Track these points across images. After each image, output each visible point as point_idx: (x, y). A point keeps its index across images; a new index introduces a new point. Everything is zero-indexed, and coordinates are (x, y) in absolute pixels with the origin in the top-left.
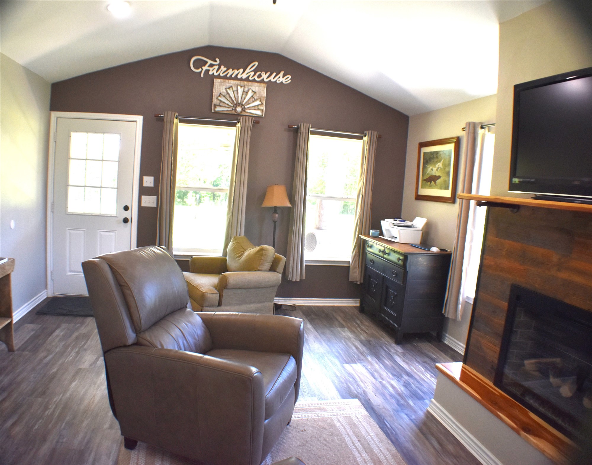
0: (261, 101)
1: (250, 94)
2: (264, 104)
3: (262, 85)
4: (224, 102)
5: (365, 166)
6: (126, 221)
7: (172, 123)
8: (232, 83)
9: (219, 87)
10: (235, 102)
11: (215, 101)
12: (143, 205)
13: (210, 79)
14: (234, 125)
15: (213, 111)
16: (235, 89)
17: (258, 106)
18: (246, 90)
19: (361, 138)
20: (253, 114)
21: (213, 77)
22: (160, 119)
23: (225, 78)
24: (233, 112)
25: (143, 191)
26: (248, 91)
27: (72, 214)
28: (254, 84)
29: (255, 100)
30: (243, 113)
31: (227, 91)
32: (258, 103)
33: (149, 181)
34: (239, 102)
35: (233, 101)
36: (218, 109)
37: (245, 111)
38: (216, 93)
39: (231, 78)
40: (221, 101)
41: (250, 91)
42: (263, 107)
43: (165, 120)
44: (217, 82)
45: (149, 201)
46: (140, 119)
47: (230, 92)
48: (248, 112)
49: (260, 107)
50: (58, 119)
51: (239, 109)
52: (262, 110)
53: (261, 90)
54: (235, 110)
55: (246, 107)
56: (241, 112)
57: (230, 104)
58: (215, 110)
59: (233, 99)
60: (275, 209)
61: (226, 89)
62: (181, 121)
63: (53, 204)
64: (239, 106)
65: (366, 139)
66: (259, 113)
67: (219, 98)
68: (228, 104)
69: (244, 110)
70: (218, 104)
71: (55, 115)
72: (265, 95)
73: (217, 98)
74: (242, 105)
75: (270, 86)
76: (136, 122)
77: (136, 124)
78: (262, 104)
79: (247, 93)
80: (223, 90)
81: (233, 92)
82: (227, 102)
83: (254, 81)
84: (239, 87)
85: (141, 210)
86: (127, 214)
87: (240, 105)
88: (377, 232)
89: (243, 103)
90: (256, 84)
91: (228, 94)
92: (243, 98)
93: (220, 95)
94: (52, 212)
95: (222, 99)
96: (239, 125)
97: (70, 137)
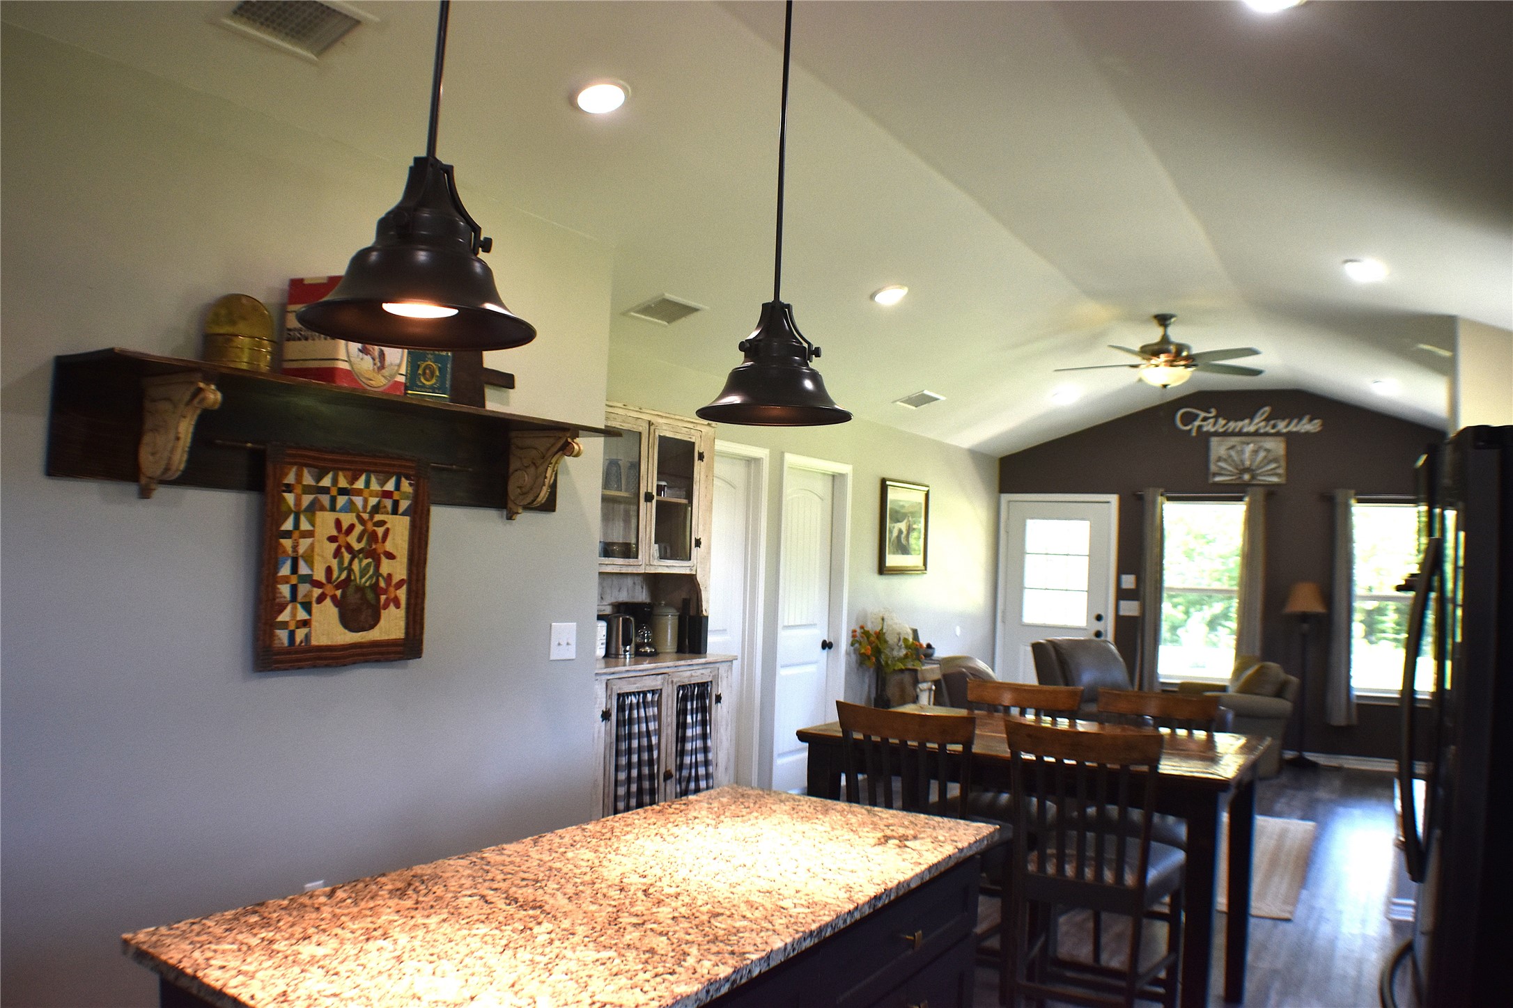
0: (1278, 463)
1: (1262, 454)
2: (1284, 466)
3: (1279, 439)
4: (1225, 469)
6: (1099, 634)
7: (1154, 502)
8: (1234, 440)
9: (1218, 448)
10: (1241, 467)
11: (1213, 468)
12: (1122, 613)
13: (1205, 437)
14: (1240, 499)
15: (1210, 482)
16: (1239, 449)
17: (1274, 469)
18: (1256, 449)
20: (1267, 481)
21: (1209, 434)
22: (1140, 498)
23: (1225, 434)
24: (1239, 482)
25: (1122, 594)
26: (1259, 449)
27: (1029, 626)
28: (1268, 438)
29: (1270, 462)
30: (1255, 482)
31: (1228, 453)
32: (1273, 466)
33: (1129, 581)
34: (1247, 466)
35: (1238, 466)
36: (1218, 479)
37: (1255, 479)
38: (1213, 456)
39: (1233, 434)
40: (1220, 467)
41: (1262, 450)
42: (1281, 471)
43: (1146, 499)
44: (1214, 441)
45: (1130, 608)
46: (1114, 499)
47: (1233, 453)
48: (1260, 480)
49: (1277, 471)
50: (1011, 503)
51: (1247, 477)
52: (1280, 476)
53: (1277, 447)
54: (1242, 478)
55: (1257, 473)
56: (1250, 480)
57: (1234, 471)
58: (1213, 481)
59: (1238, 463)
60: (1304, 617)
61: (1227, 450)
62: (1167, 499)
63: (1004, 612)
64: (1246, 472)
66: (1275, 479)
67: (1219, 464)
68: (1231, 471)
69: (1254, 477)
70: (1217, 472)
71: (1005, 497)
72: (1283, 453)
73: (1216, 464)
74: (1252, 470)
75: (1290, 438)
76: (1110, 503)
77: (1111, 506)
78: (1280, 466)
79: (1258, 452)
80: (1223, 452)
81: (1237, 453)
82: (1229, 468)
83: (1266, 434)
84: (1245, 446)
85: (1120, 620)
86: (1100, 626)
87: (1249, 470)
89: (1253, 468)
90: (1270, 438)
91: (1231, 457)
92: (1252, 461)
93: (1219, 459)
94: (1003, 622)
95: (1222, 464)
96: (1247, 499)
97: (1024, 525)
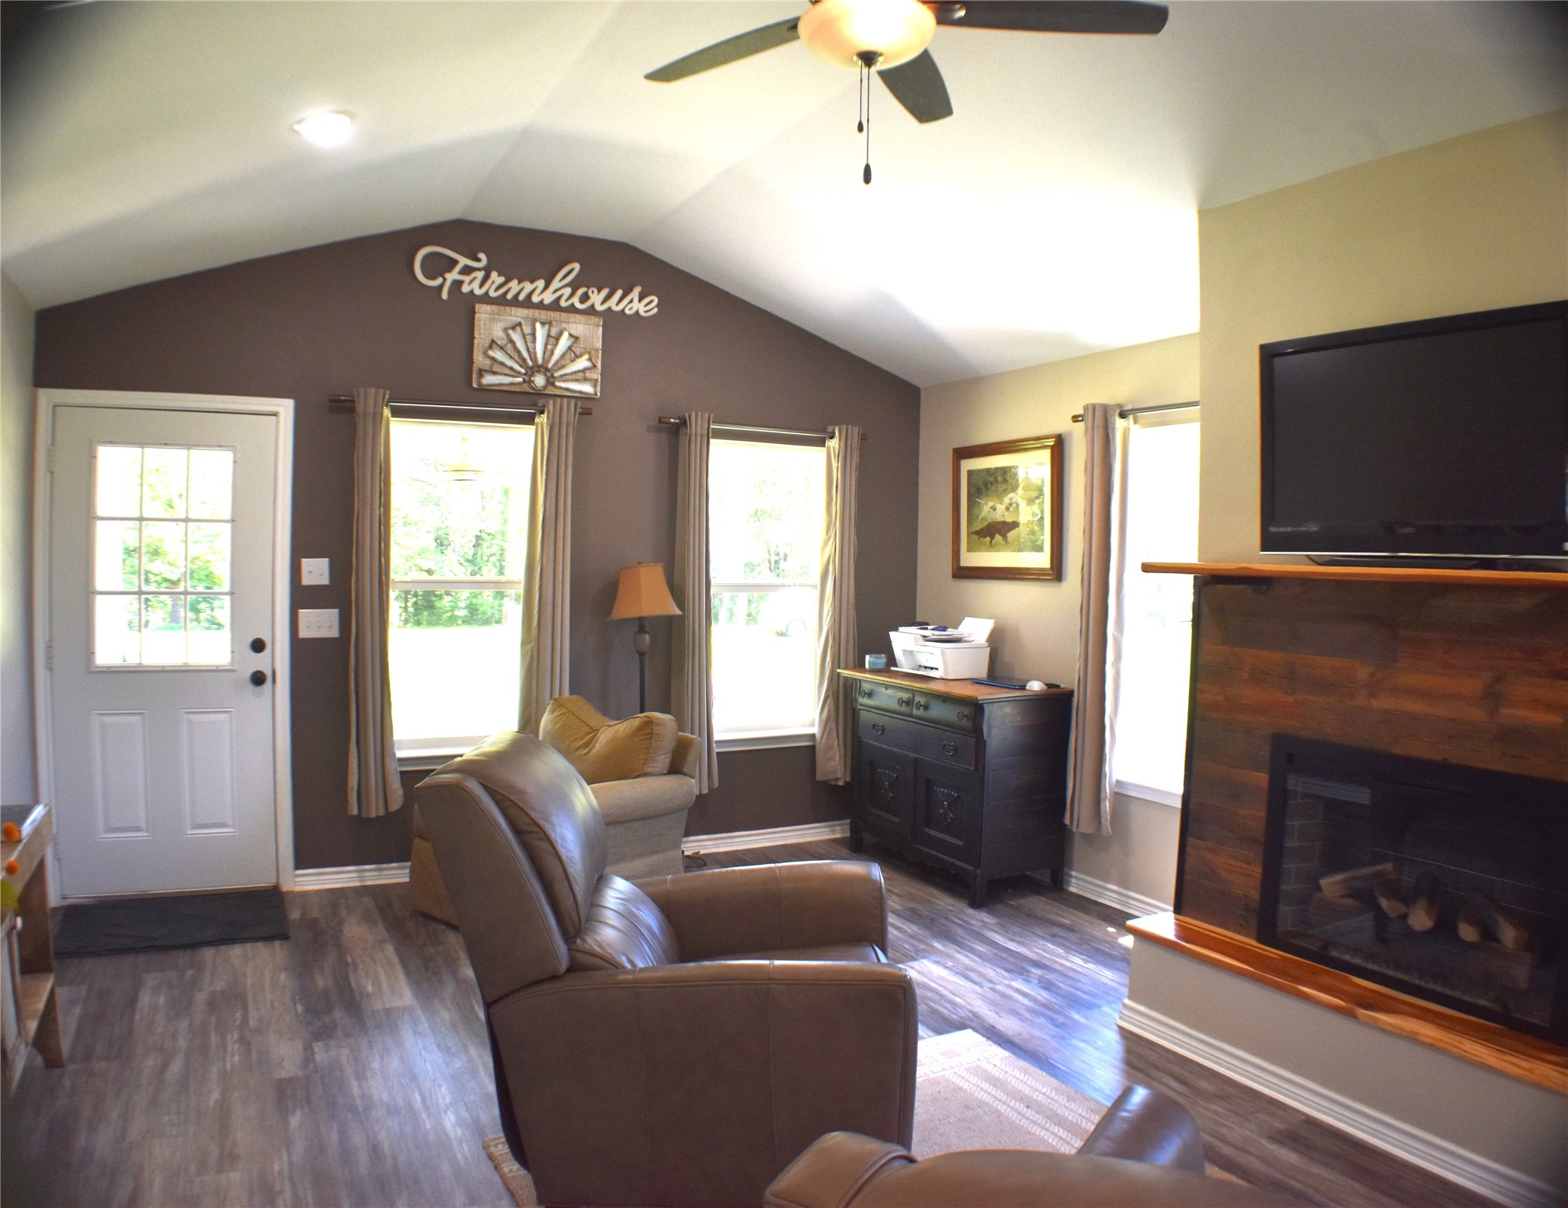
0: (590, 359)
1: (564, 342)
2: (599, 366)
3: (594, 320)
4: (502, 364)
5: (837, 507)
6: (258, 679)
7: (377, 417)
8: (519, 314)
9: (489, 324)
10: (530, 363)
11: (479, 359)
12: (303, 633)
13: (466, 305)
14: (528, 419)
15: (475, 385)
16: (527, 330)
17: (584, 371)
18: (554, 332)
19: (821, 443)
20: (573, 391)
21: (472, 299)
22: (348, 409)
23: (502, 301)
24: (526, 388)
25: (302, 597)
26: (560, 334)
27: (110, 672)
28: (573, 317)
29: (578, 357)
30: (550, 391)
31: (508, 336)
32: (582, 363)
33: (317, 571)
34: (540, 361)
35: (524, 360)
36: (489, 380)
37: (553, 384)
38: (480, 339)
39: (515, 302)
40: (493, 359)
41: (566, 335)
42: (596, 375)
43: (360, 408)
44: (483, 312)
45: (320, 623)
46: (285, 408)
47: (516, 336)
48: (561, 388)
49: (588, 375)
50: (58, 409)
51: (539, 381)
52: (594, 383)
53: (592, 333)
54: (530, 382)
55: (556, 374)
56: (545, 387)
57: (517, 367)
58: (480, 384)
59: (525, 355)
60: (642, 624)
61: (506, 330)
62: (397, 413)
63: (49, 647)
64: (538, 372)
65: (833, 443)
66: (587, 388)
67: (491, 353)
68: (511, 368)
69: (550, 382)
70: (486, 368)
71: (48, 397)
72: (599, 344)
73: (485, 354)
74: (547, 370)
75: (612, 322)
76: (275, 414)
77: (278, 422)
78: (595, 366)
79: (557, 339)
80: (498, 333)
81: (524, 336)
82: (510, 363)
83: (572, 309)
84: (538, 325)
85: (300, 647)
86: (260, 662)
87: (542, 368)
88: (882, 660)
89: (550, 366)
90: (578, 316)
91: (512, 342)
92: (548, 353)
93: (493, 344)
94: (50, 668)
95: (498, 355)
96: (542, 419)
97: (92, 457)
